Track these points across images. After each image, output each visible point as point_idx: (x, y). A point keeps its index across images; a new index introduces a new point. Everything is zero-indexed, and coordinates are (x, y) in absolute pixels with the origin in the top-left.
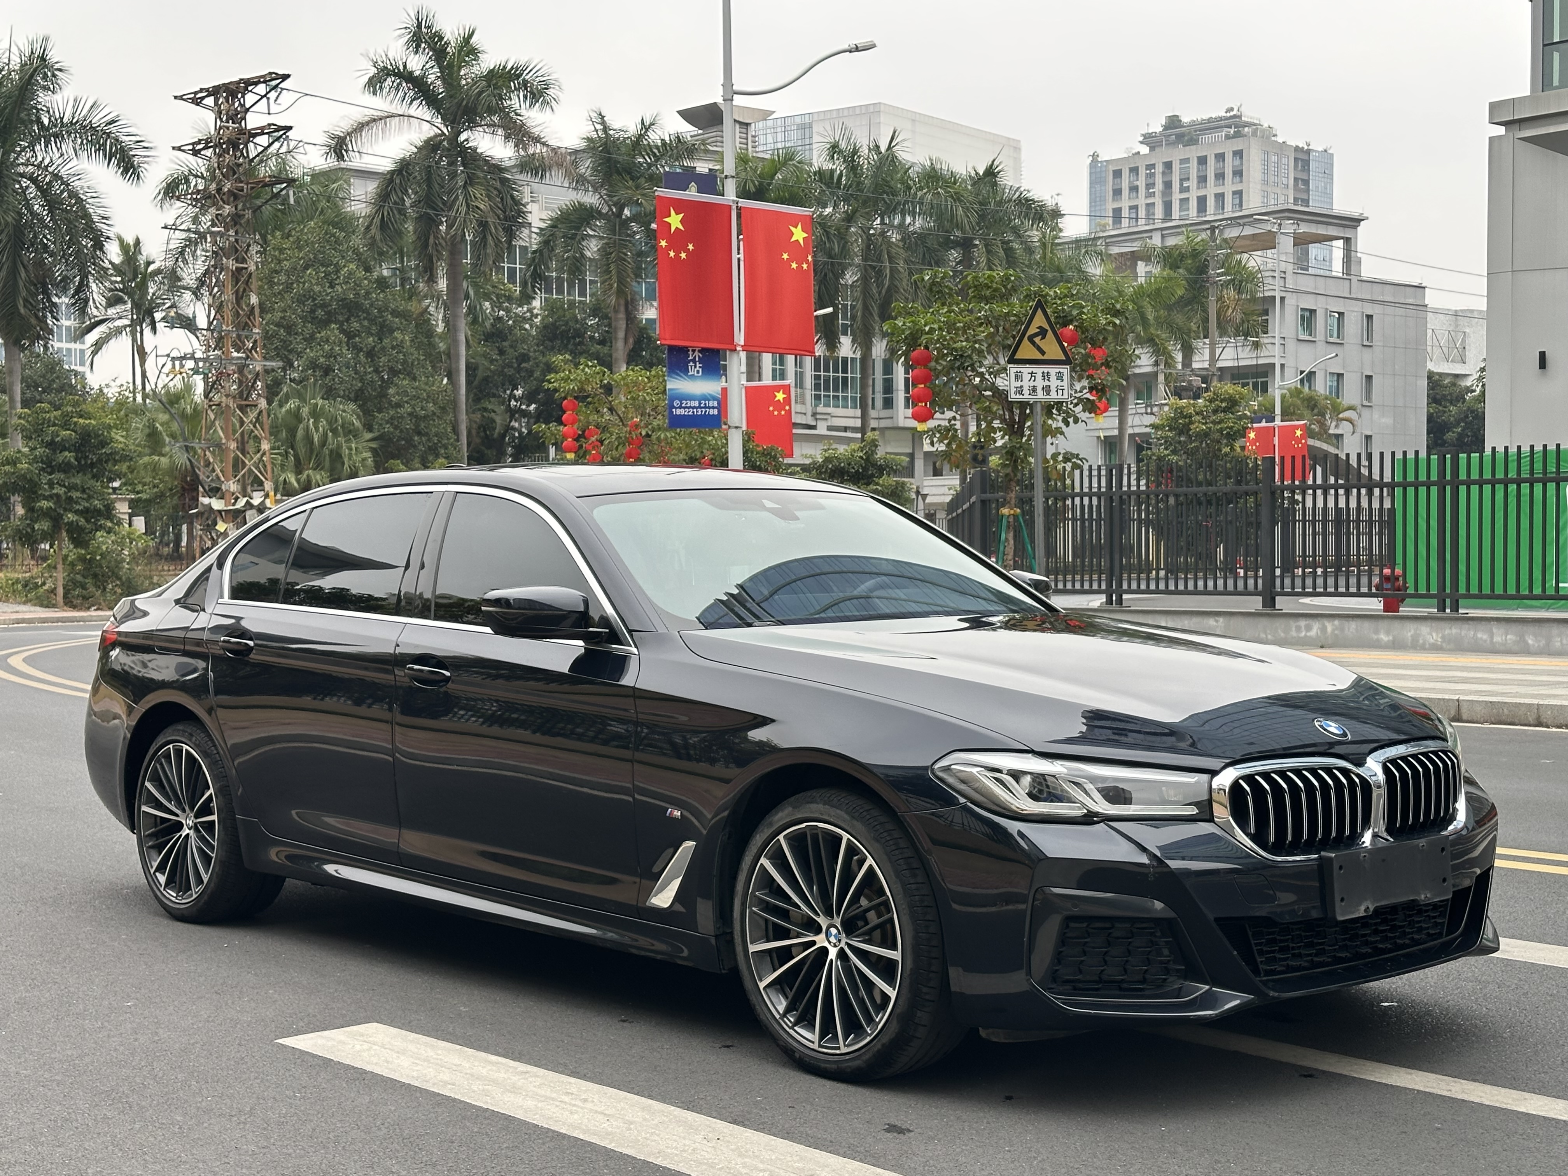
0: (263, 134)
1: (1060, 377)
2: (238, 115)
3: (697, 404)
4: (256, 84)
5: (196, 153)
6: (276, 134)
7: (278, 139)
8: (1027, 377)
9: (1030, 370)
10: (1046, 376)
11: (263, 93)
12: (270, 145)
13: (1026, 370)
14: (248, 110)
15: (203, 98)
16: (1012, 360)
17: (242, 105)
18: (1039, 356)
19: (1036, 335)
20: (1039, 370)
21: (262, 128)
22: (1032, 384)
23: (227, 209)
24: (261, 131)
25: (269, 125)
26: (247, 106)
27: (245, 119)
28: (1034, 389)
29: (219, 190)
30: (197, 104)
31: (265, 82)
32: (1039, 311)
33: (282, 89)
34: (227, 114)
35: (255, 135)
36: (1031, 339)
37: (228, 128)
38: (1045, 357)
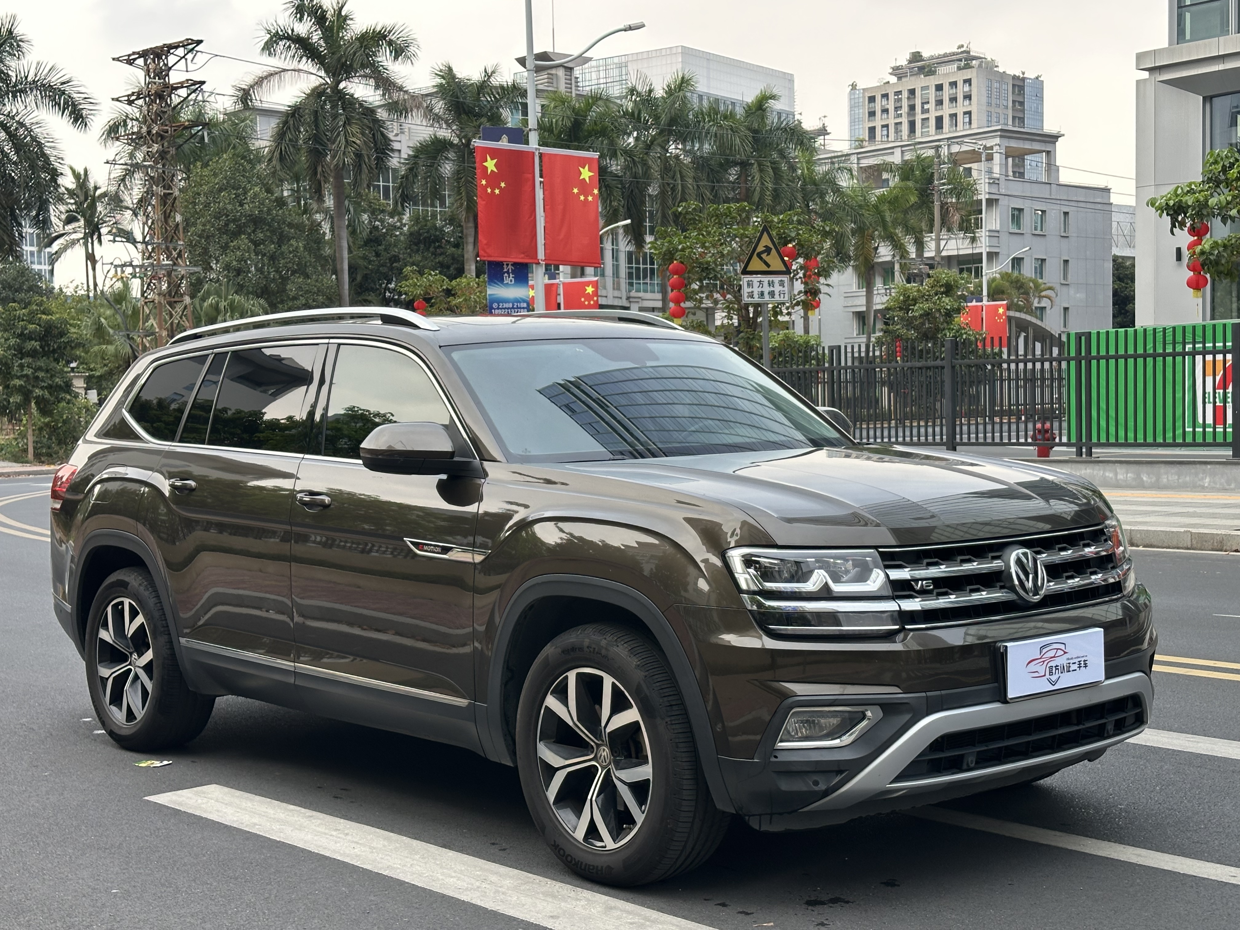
0: (182, 87)
1: (782, 283)
2: (163, 73)
3: (511, 305)
4: (177, 47)
5: (130, 103)
6: (193, 87)
7: (194, 91)
8: (756, 284)
9: (759, 279)
10: (771, 284)
11: (182, 55)
12: (189, 95)
13: (755, 279)
14: (170, 68)
15: (135, 59)
16: (745, 272)
17: (166, 65)
18: (764, 268)
19: (763, 252)
20: (766, 279)
21: (182, 83)
22: (760, 289)
23: (156, 147)
24: (181, 85)
25: (187, 80)
26: (170, 65)
27: (168, 75)
28: (762, 294)
29: (149, 132)
30: (131, 64)
31: (183, 46)
32: (765, 233)
33: (197, 52)
34: (154, 72)
35: (177, 89)
36: (759, 255)
37: (155, 83)
38: (770, 269)
